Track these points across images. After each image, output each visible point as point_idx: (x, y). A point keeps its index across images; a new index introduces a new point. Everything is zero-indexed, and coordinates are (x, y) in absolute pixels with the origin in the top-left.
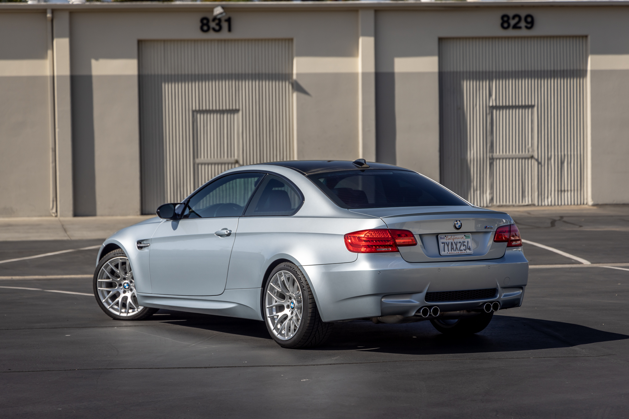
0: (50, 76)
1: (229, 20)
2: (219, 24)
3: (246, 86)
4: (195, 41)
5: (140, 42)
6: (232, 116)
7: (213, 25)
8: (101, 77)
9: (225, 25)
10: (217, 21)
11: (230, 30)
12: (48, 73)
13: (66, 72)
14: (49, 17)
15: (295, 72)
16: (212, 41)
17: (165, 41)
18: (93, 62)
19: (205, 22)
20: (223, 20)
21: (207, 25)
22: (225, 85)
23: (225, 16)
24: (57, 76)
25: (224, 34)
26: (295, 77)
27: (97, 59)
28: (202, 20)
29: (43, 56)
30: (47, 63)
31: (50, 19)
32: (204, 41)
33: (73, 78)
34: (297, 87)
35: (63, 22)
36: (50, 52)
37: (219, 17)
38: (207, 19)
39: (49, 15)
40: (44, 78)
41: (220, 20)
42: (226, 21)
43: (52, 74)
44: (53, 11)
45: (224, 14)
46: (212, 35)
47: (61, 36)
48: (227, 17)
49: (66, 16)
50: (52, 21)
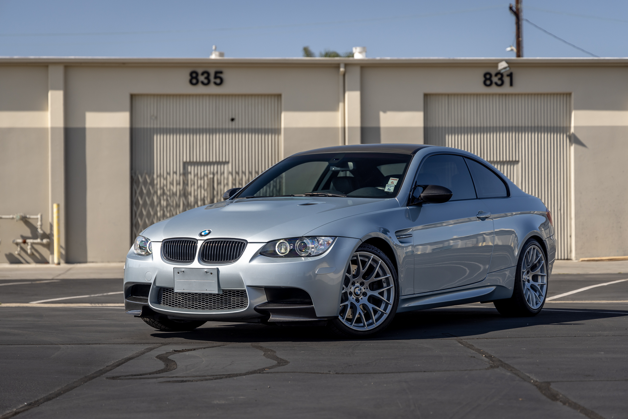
0: (342, 128)
1: (511, 75)
2: (501, 79)
3: (526, 138)
4: (477, 95)
5: (426, 96)
6: (512, 167)
7: (495, 79)
8: (389, 129)
9: (507, 80)
10: (499, 76)
11: (511, 84)
12: (340, 125)
13: (357, 124)
14: (342, 71)
15: (573, 125)
16: (493, 95)
17: (448, 95)
18: (382, 114)
19: (488, 76)
20: (505, 75)
21: (490, 79)
22: (505, 137)
24: (349, 128)
25: (506, 89)
26: (572, 130)
27: (385, 112)
28: (485, 75)
29: (334, 108)
30: (339, 114)
31: (343, 73)
32: (486, 95)
33: (364, 129)
34: (574, 140)
35: (354, 76)
36: (341, 105)
37: (502, 71)
38: (490, 75)
39: (342, 69)
40: (336, 129)
41: (502, 75)
42: (508, 76)
43: (343, 126)
44: (346, 65)
45: (508, 69)
46: (494, 89)
47: (352, 89)
48: (508, 73)
49: (357, 70)
50: (344, 75)
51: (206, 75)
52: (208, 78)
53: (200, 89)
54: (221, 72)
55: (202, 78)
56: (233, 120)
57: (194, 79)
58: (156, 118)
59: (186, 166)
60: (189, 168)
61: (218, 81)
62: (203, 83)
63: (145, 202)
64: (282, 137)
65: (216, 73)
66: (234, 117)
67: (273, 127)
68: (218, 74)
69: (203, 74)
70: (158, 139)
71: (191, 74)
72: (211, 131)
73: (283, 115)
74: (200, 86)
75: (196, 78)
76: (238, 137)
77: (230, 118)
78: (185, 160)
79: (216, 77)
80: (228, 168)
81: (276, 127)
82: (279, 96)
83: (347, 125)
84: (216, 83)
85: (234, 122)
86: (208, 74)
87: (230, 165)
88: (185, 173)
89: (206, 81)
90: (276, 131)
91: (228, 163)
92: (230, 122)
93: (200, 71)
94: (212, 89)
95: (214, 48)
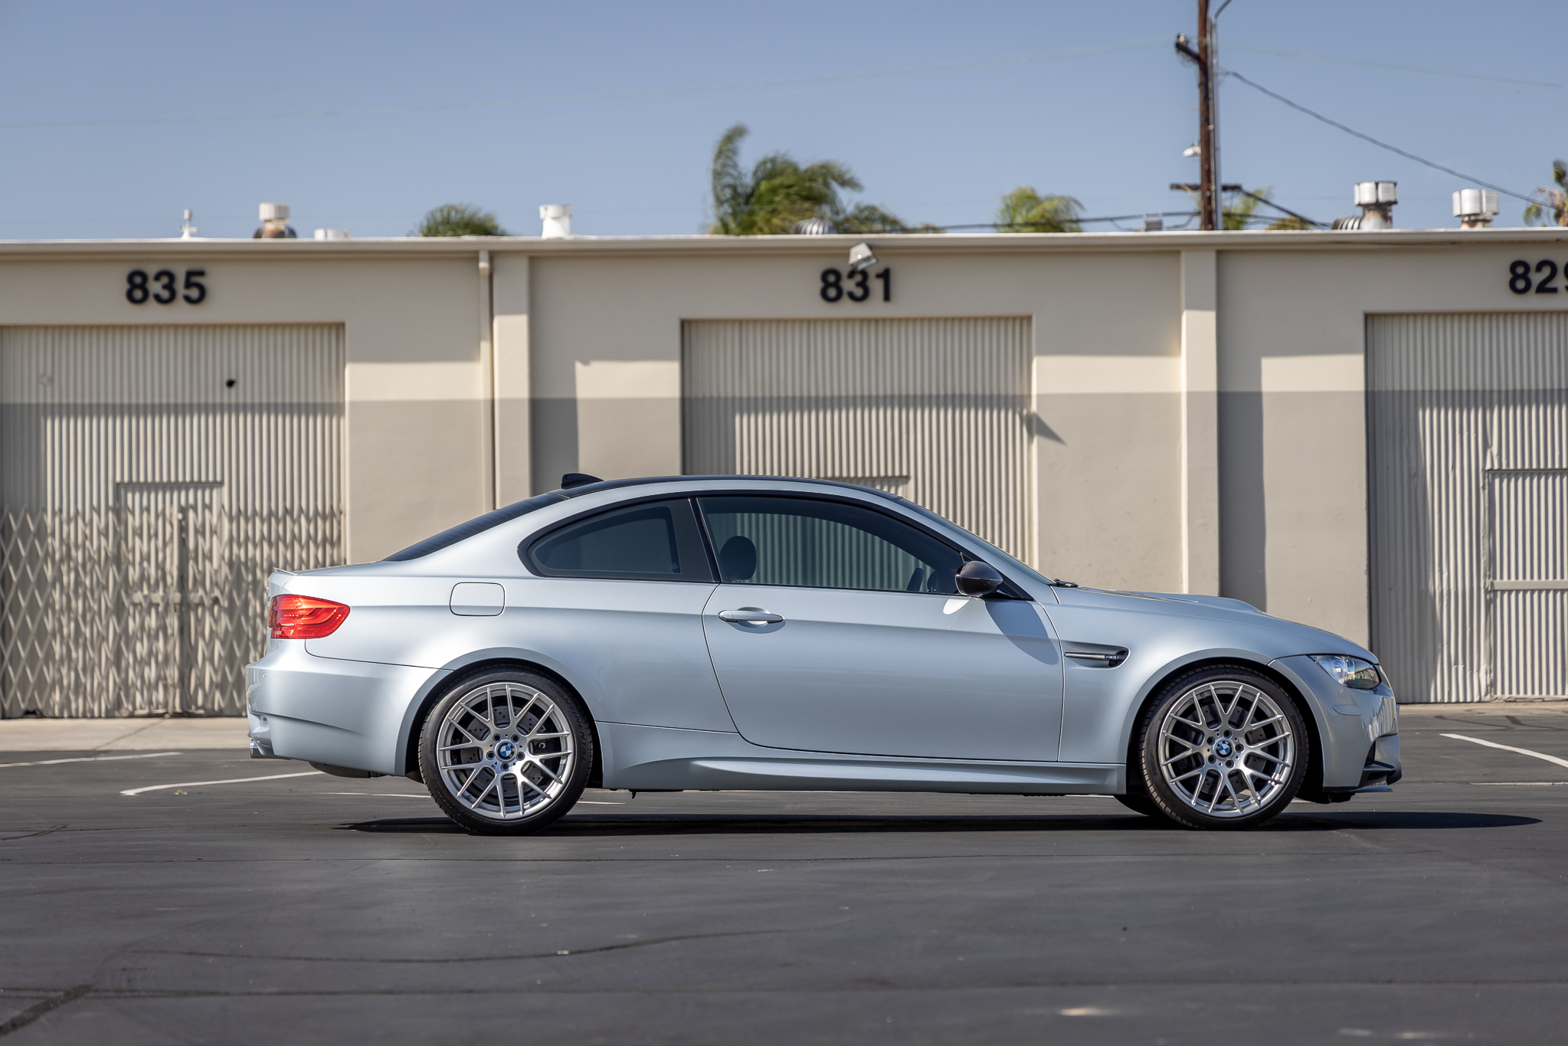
0: (485, 401)
1: (885, 275)
2: (863, 285)
3: (924, 420)
4: (810, 322)
5: (684, 324)
7: (848, 285)
8: (596, 403)
9: (876, 286)
10: (858, 278)
11: (887, 297)
12: (481, 393)
13: (521, 390)
14: (484, 269)
15: (1035, 391)
16: (846, 321)
17: (741, 322)
18: (579, 367)
19: (832, 278)
20: (872, 273)
21: (837, 285)
22: (876, 418)
23: (875, 267)
24: (502, 401)
25: (875, 307)
26: (1034, 406)
27: (586, 362)
28: (824, 276)
29: (469, 355)
30: (478, 370)
31: (487, 273)
32: (830, 321)
33: (537, 407)
34: (1036, 426)
35: (514, 281)
36: (485, 346)
37: (861, 267)
38: (837, 274)
39: (484, 265)
40: (471, 404)
41: (864, 274)
42: (878, 276)
43: (489, 397)
44: (493, 256)
45: (873, 261)
46: (846, 309)
47: (510, 311)
48: (880, 269)
49: (521, 268)
50: (491, 277)
51: (165, 280)
52: (170, 287)
53: (152, 313)
54: (201, 273)
55: (155, 287)
56: (230, 384)
57: (137, 288)
58: (52, 380)
59: (123, 492)
60: (130, 496)
61: (194, 293)
62: (158, 299)
63: (24, 579)
64: (346, 422)
65: (190, 274)
66: (233, 377)
67: (327, 400)
68: (194, 278)
69: (157, 277)
70: (53, 430)
71: (131, 278)
72: (181, 410)
73: (350, 371)
74: (152, 304)
75: (143, 287)
76: (245, 421)
77: (226, 379)
78: (118, 479)
79: (188, 285)
80: (220, 497)
81: (334, 400)
82: (339, 327)
83: (497, 396)
84: (188, 299)
85: (233, 390)
86: (171, 277)
87: (226, 488)
88: (119, 510)
89: (165, 294)
90: (335, 409)
91: (222, 483)
92: (226, 388)
93: (151, 270)
94: (181, 312)
95: (186, 215)
